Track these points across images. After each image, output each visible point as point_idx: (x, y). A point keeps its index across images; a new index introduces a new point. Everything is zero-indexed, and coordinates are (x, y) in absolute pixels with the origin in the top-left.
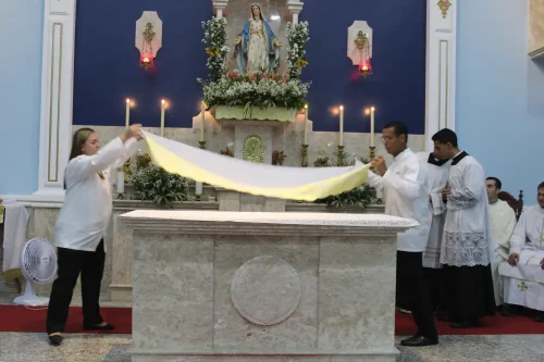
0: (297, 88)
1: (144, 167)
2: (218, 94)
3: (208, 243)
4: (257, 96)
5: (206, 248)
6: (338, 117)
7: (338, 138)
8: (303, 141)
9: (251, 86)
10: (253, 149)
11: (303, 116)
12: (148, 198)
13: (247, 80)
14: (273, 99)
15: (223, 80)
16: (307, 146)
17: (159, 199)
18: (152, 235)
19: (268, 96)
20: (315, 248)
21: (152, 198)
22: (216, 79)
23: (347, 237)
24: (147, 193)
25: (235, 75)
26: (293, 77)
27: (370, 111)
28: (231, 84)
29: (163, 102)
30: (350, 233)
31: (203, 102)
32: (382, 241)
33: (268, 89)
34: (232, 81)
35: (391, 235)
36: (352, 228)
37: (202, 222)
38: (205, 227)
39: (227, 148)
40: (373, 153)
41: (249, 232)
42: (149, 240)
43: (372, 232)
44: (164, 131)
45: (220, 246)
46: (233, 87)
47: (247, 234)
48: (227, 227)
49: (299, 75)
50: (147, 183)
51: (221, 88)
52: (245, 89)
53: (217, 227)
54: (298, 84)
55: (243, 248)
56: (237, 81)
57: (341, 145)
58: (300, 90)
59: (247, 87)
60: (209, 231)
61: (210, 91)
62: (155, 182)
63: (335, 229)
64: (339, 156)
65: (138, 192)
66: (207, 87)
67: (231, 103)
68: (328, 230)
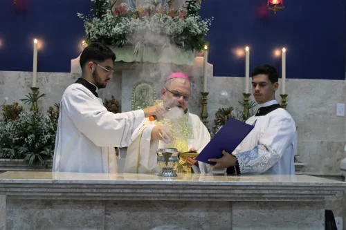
0: (196, 26)
1: (13, 119)
2: (102, 32)
3: (98, 211)
5: (95, 217)
6: (243, 59)
7: (244, 84)
8: (203, 87)
9: (141, 24)
10: (144, 97)
11: (203, 58)
12: (18, 156)
13: (138, 15)
15: (109, 16)
16: (207, 94)
17: (31, 157)
18: (30, 201)
20: (225, 216)
21: (23, 156)
22: (100, 15)
23: (266, 203)
24: (16, 150)
25: (122, 9)
26: (191, 12)
27: (281, 52)
28: (118, 20)
29: (36, 41)
30: (269, 198)
31: (84, 42)
32: (307, 207)
33: (162, 26)
34: (120, 16)
35: (318, 200)
36: (271, 192)
37: (91, 186)
38: (95, 190)
39: (113, 97)
40: (284, 102)
41: (147, 197)
42: (26, 208)
43: (296, 196)
44: (37, 76)
45: (112, 214)
46: (121, 23)
47: (146, 199)
48: (121, 191)
49: (199, 10)
50: (17, 139)
51: (106, 25)
52: (135, 26)
53: (109, 191)
54: (198, 21)
55: (140, 216)
56: (125, 17)
57: (247, 92)
58: (199, 28)
59: (137, 24)
60: (99, 197)
61: (93, 29)
62: (27, 137)
63: (250, 192)
64: (244, 105)
65: (6, 149)
66: (89, 24)
67: (118, 43)
68: (242, 194)
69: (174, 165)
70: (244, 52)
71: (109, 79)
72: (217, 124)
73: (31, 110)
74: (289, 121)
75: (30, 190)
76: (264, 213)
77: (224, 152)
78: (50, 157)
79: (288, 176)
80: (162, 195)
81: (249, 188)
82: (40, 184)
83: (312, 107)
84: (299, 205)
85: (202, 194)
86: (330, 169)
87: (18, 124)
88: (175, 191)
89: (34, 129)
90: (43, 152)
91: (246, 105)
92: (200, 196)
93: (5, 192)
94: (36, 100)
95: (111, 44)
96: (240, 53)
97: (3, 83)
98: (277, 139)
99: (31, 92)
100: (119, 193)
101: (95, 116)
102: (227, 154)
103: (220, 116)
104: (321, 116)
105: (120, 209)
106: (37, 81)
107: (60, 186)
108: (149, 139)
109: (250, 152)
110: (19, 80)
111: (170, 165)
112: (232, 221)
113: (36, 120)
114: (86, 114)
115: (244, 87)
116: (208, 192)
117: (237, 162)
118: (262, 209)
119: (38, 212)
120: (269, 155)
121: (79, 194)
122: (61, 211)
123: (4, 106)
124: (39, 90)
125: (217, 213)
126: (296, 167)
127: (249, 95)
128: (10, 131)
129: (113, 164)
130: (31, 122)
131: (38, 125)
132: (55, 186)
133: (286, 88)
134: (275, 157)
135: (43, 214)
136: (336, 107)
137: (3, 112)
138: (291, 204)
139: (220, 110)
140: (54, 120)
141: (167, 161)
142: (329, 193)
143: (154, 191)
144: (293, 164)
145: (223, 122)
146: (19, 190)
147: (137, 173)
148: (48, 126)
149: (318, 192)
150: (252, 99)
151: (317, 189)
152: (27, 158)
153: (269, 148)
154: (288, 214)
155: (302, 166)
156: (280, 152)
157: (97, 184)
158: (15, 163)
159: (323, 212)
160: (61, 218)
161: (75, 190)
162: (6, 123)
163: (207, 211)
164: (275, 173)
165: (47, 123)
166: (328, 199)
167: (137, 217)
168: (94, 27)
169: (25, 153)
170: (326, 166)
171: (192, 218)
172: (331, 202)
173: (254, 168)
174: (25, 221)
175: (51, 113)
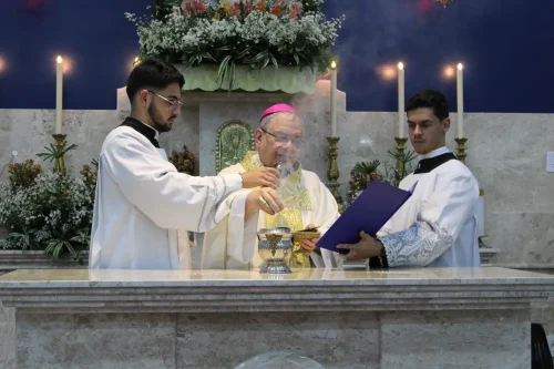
0: (317, 30)
1: (26, 185)
2: (166, 42)
3: (164, 331)
4: (242, 47)
5: (159, 341)
6: (395, 83)
7: (396, 121)
8: (330, 130)
9: (229, 28)
10: (236, 147)
11: (328, 81)
12: (34, 245)
13: (223, 14)
14: (273, 50)
15: (176, 16)
16: (337, 140)
17: (56, 247)
18: (54, 317)
19: (263, 44)
20: (370, 335)
21: (42, 245)
22: (163, 15)
23: (435, 312)
24: (32, 236)
25: (199, 7)
26: (309, 7)
27: (455, 71)
28: (192, 23)
29: (59, 60)
30: (439, 305)
31: (137, 59)
32: (502, 319)
33: (262, 31)
34: (194, 17)
35: (519, 307)
36: (443, 295)
37: (152, 290)
38: (158, 298)
39: (185, 147)
40: (461, 151)
41: (243, 307)
42: (47, 328)
43: (484, 301)
44: (63, 116)
45: (188, 335)
46: (196, 28)
47: (240, 310)
48: (200, 297)
49: (321, 5)
50: (32, 217)
51: (173, 31)
52: (220, 31)
53: (182, 298)
54: (320, 22)
55: (232, 338)
56: (203, 17)
57: (401, 137)
58: (323, 33)
59: (222, 28)
60: (166, 307)
61: (151, 37)
62: (47, 215)
63: (410, 295)
64: (397, 156)
65: (16, 235)
66: (145, 30)
67: (192, 60)
68: (396, 299)
69: (286, 254)
70: (395, 71)
71: (175, 116)
72: (354, 188)
73: (54, 171)
74: (468, 180)
75: (54, 299)
76: (433, 329)
77: (362, 233)
78: (85, 246)
79: (469, 269)
80: (267, 303)
81: (407, 289)
82: (70, 288)
83: (506, 158)
84: (490, 315)
85: (333, 300)
86: (538, 257)
87: (34, 193)
88: (288, 297)
89: (61, 201)
90: (74, 238)
91: (401, 157)
92: (328, 303)
93: (14, 302)
94: (61, 155)
95: (180, 62)
96: (388, 72)
97: (8, 129)
98: (448, 209)
99: (54, 141)
100: (198, 301)
101: (156, 179)
102: (368, 236)
103: (358, 176)
104: (521, 173)
105: (199, 326)
106: (63, 124)
107: (101, 292)
108: (242, 215)
109: (404, 232)
110: (35, 123)
111: (279, 254)
112: (380, 343)
113: (63, 187)
114: (141, 177)
115: (397, 128)
116: (341, 296)
117: (383, 250)
118: (428, 322)
119: (68, 333)
120: (435, 238)
121: (132, 304)
122: (105, 331)
123: (11, 166)
124: (66, 139)
125: (356, 331)
126: (482, 255)
127: (404, 140)
128: (21, 206)
129: (185, 255)
130: (54, 191)
131: (67, 195)
132: (94, 292)
133: (464, 128)
134: (446, 240)
135: (76, 337)
136: (545, 157)
137: (10, 174)
138: (476, 314)
139: (358, 165)
140: (92, 186)
141: (274, 249)
142: (538, 295)
143: (255, 297)
144: (478, 251)
145: (363, 185)
146: (37, 299)
147: (225, 268)
148: (81, 195)
149: (520, 294)
150: (409, 147)
151: (518, 288)
152: (49, 248)
153: (436, 226)
154: (470, 329)
155: (493, 254)
156: (453, 232)
157: (162, 287)
158: (29, 256)
159: (528, 325)
160: (105, 343)
161: (126, 298)
162: (15, 194)
163: (341, 328)
164: (447, 265)
165: (81, 192)
166: (535, 304)
167: (227, 339)
168: (153, 36)
169: (46, 240)
170: (532, 253)
171: (316, 340)
172: (540, 310)
173: (412, 259)
174: (46, 348)
175: (86, 175)
